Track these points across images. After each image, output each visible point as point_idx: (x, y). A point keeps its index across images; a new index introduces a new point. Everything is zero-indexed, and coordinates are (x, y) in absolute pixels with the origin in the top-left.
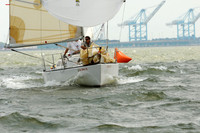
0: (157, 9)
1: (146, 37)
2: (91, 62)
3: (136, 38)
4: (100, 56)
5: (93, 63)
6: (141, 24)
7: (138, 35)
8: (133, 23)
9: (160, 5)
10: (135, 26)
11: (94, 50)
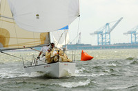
0: (117, 23)
1: (109, 42)
2: (52, 61)
3: (103, 43)
4: (59, 57)
5: (54, 62)
6: (106, 33)
7: (104, 41)
8: (101, 33)
9: (120, 21)
10: (102, 35)
11: (54, 53)
